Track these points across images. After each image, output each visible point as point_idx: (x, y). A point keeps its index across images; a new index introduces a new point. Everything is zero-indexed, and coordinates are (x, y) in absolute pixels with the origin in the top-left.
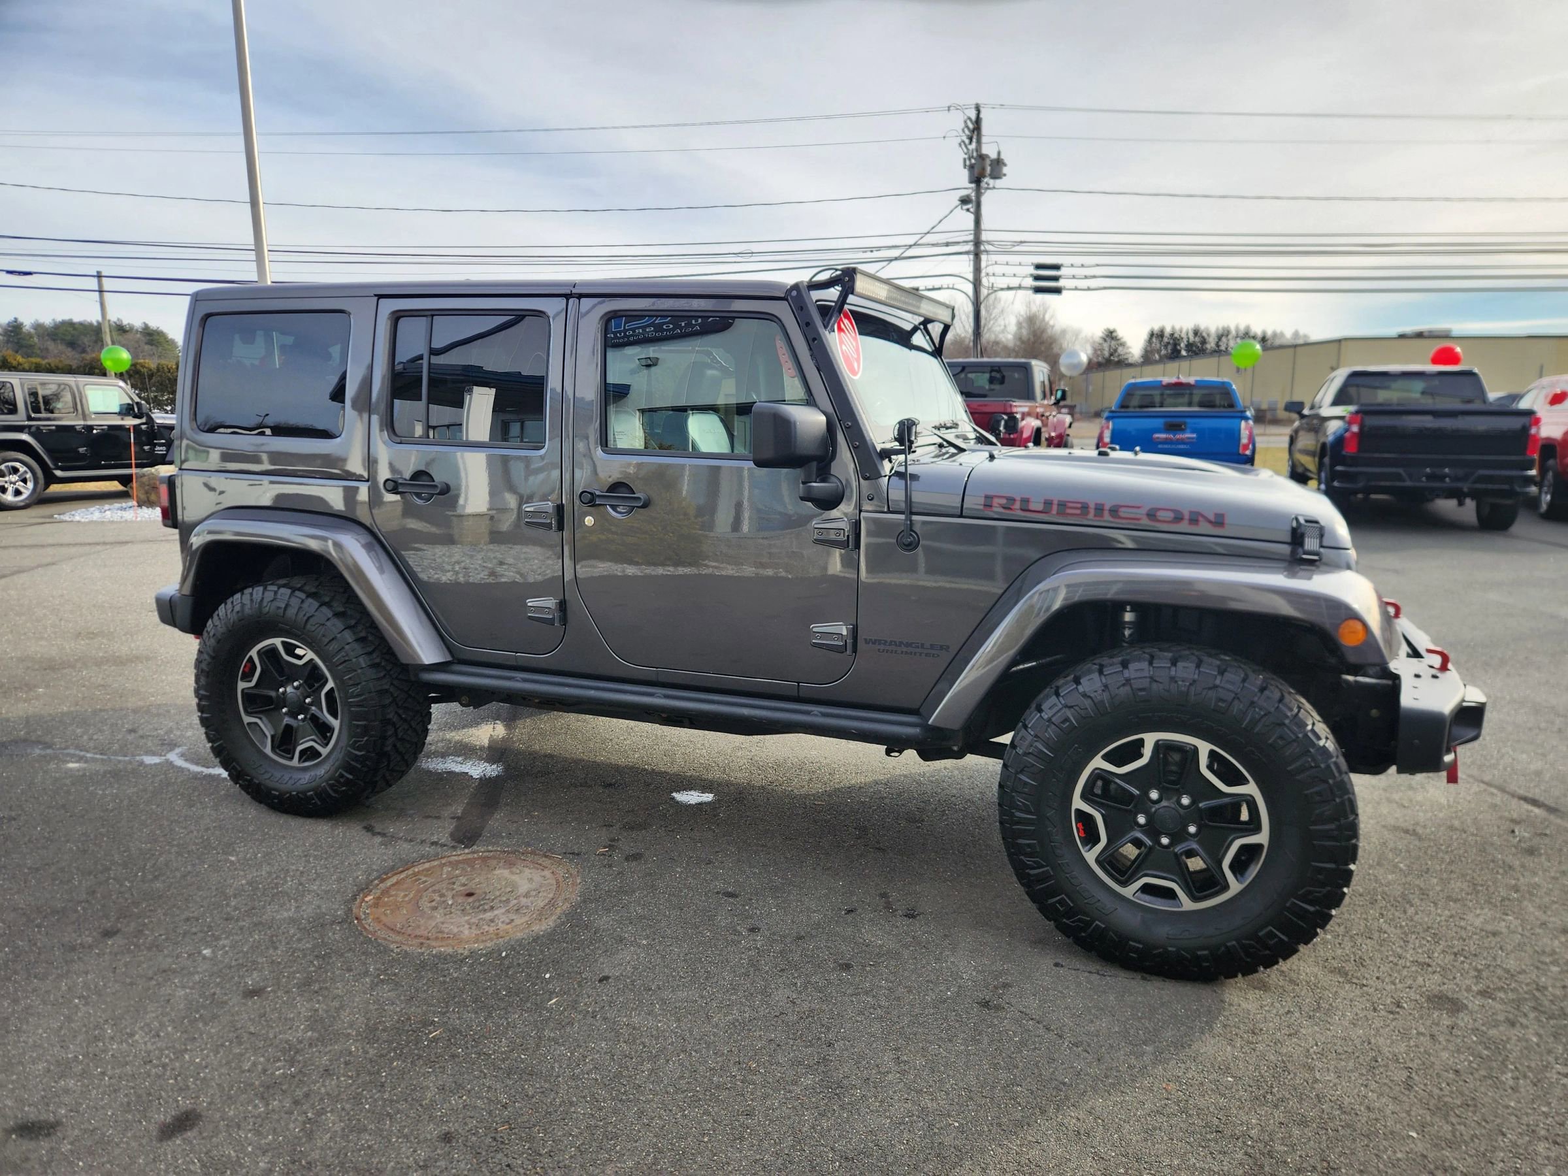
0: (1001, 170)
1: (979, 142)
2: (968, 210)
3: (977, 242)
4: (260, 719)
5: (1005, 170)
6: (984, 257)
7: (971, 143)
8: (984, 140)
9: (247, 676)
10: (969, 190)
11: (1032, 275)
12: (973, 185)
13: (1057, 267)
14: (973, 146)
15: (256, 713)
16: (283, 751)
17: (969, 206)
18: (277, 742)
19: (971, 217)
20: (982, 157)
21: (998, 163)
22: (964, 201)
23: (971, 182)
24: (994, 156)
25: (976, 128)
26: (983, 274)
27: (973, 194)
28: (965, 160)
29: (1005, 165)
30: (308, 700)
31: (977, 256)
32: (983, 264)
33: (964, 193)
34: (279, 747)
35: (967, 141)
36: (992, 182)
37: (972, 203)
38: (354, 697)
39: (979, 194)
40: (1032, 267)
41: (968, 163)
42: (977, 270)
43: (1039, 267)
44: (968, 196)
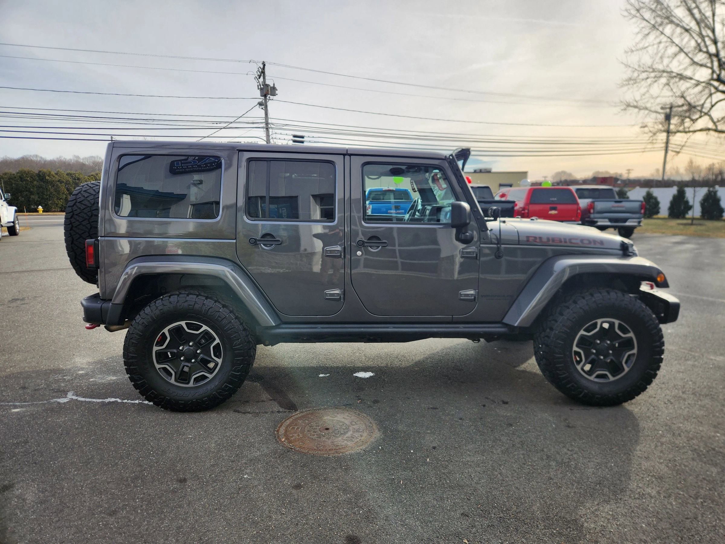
0: (275, 92)
1: (264, 78)
2: (262, 108)
3: (267, 123)
4: (168, 365)
5: (277, 92)
6: (270, 130)
7: (259, 78)
8: (266, 78)
9: (160, 343)
10: (261, 99)
11: (292, 140)
12: (263, 97)
13: (303, 137)
14: (261, 79)
15: (165, 362)
16: (181, 379)
17: (263, 107)
18: (178, 376)
19: (263, 112)
20: (267, 86)
21: (274, 89)
22: (260, 104)
23: (261, 96)
24: (272, 86)
25: (262, 73)
26: (271, 138)
27: (263, 101)
28: (258, 85)
29: (277, 90)
30: (198, 352)
31: (267, 129)
32: (270, 133)
33: (260, 100)
34: (178, 379)
35: (258, 77)
36: (271, 97)
37: (263, 105)
38: (238, 345)
39: (266, 102)
40: (292, 136)
41: (259, 87)
42: (268, 136)
43: (295, 136)
44: (262, 102)
